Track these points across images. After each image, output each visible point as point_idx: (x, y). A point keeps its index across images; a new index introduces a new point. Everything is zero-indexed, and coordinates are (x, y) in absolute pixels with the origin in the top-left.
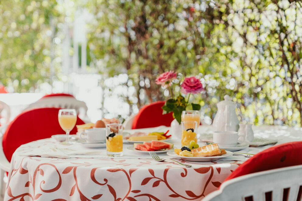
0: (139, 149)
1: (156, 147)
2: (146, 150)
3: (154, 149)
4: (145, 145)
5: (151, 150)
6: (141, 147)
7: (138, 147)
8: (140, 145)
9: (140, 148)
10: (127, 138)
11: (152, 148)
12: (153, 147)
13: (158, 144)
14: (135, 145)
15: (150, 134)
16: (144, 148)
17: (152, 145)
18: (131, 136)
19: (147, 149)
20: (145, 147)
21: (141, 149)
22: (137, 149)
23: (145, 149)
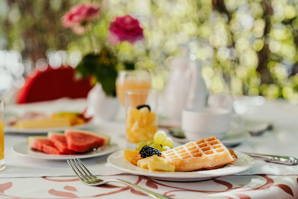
0: (39, 148)
1: (78, 147)
2: (55, 153)
3: (76, 150)
4: (52, 141)
5: (66, 152)
6: (44, 145)
7: (37, 145)
8: (42, 142)
9: (42, 148)
10: (12, 124)
11: (69, 147)
12: (73, 146)
13: (80, 138)
14: (32, 141)
15: (54, 115)
16: (51, 149)
17: (70, 142)
18: (19, 119)
19: (58, 150)
20: (51, 144)
21: (44, 150)
22: (35, 150)
23: (55, 150)
